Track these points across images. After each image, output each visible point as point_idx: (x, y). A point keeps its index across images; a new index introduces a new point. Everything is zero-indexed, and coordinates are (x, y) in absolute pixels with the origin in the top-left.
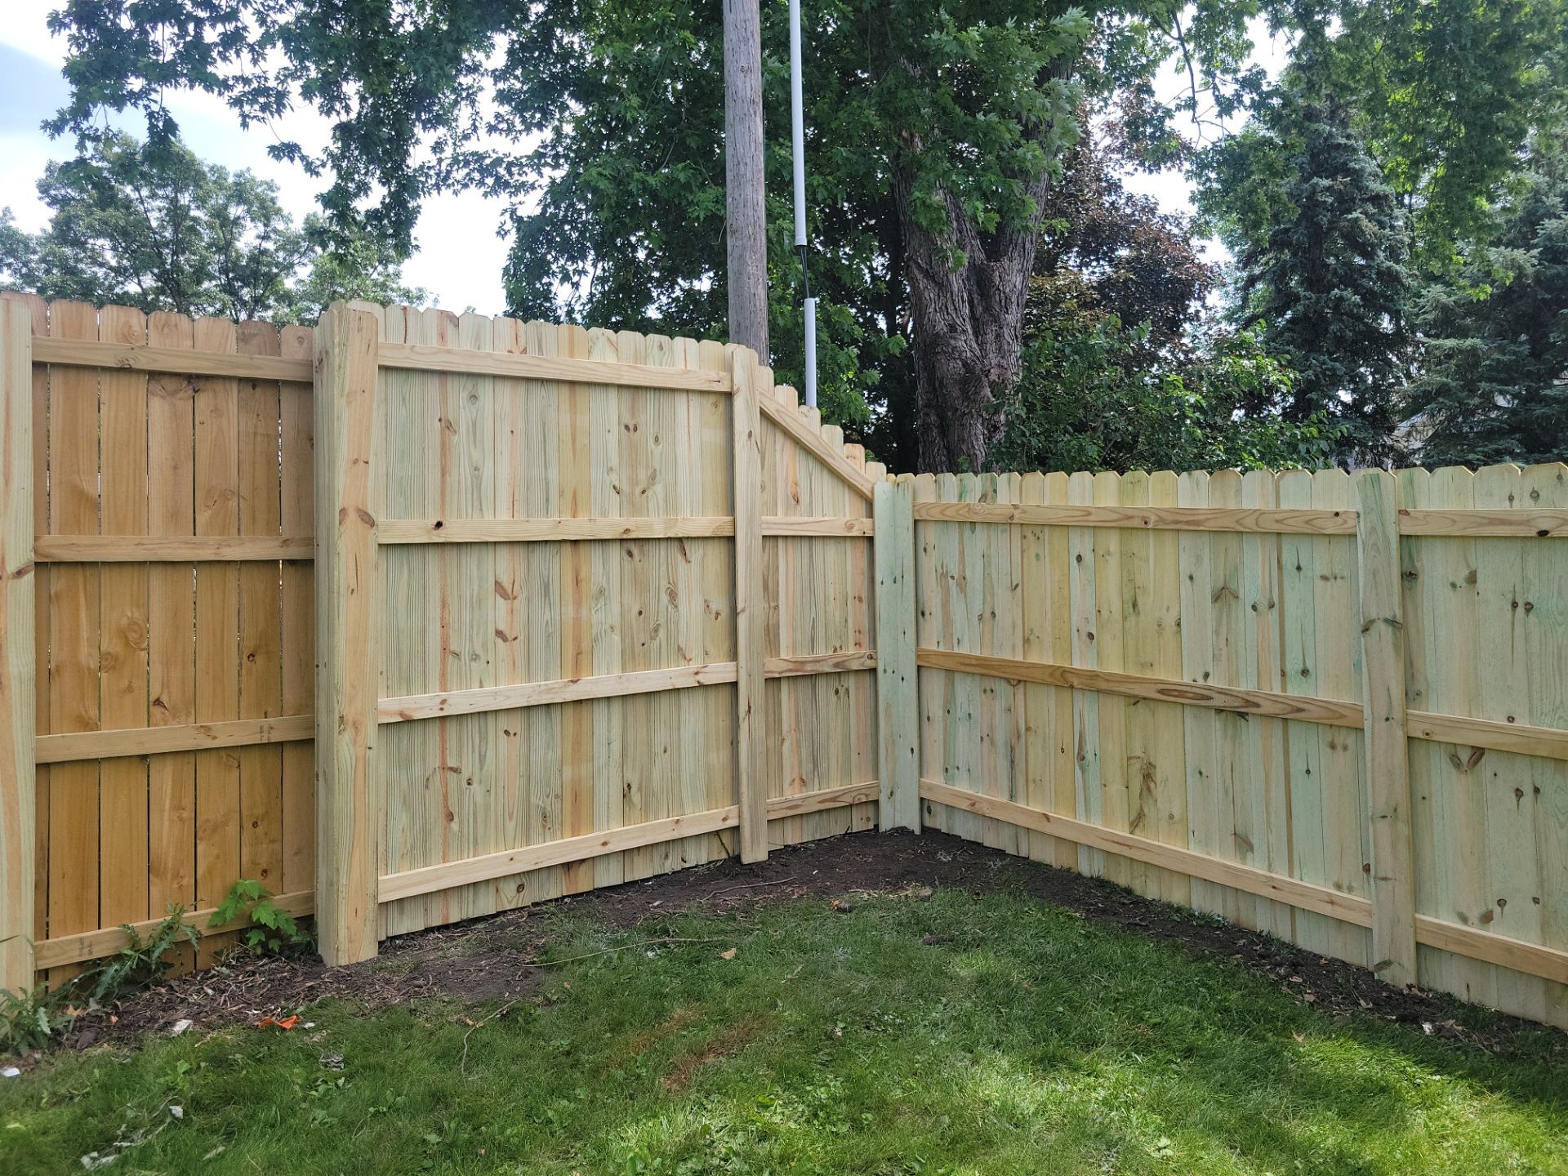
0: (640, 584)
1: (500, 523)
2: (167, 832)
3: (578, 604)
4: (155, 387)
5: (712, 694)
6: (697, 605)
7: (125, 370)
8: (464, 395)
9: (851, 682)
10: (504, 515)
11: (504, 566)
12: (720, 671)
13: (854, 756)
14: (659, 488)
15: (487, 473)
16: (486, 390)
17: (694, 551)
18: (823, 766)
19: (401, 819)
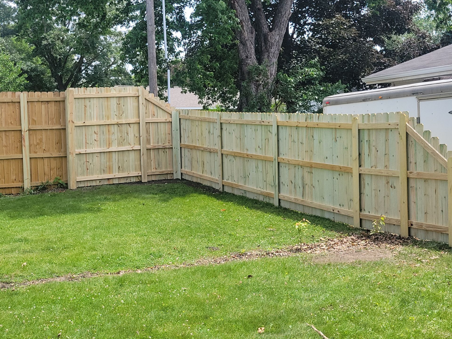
0: (121, 131)
1: (95, 122)
2: (47, 169)
3: (109, 135)
4: (43, 103)
5: (136, 151)
6: (133, 135)
7: (39, 101)
8: (88, 101)
9: (167, 150)
10: (95, 120)
11: (95, 129)
12: (137, 147)
13: (168, 165)
14: (124, 114)
15: (92, 113)
16: (92, 100)
17: (132, 126)
18: (161, 166)
19: (80, 169)
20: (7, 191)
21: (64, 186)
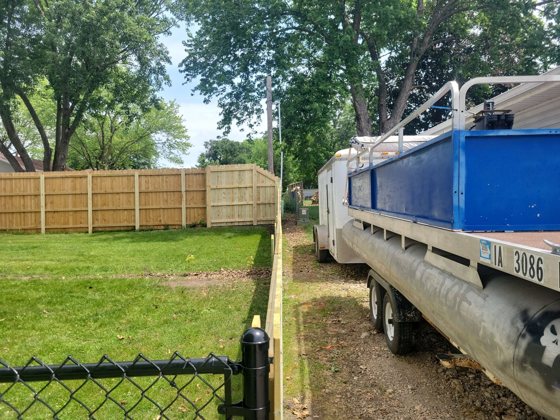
0: (240, 192)
1: (224, 186)
2: (196, 215)
3: (233, 195)
4: (195, 175)
5: (250, 205)
6: (248, 195)
7: (192, 174)
8: (220, 173)
9: (272, 205)
11: (224, 191)
12: (251, 203)
14: (243, 181)
15: (222, 181)
16: (222, 172)
17: (248, 189)
18: (267, 215)
19: (214, 215)
20: (173, 227)
21: (205, 225)
